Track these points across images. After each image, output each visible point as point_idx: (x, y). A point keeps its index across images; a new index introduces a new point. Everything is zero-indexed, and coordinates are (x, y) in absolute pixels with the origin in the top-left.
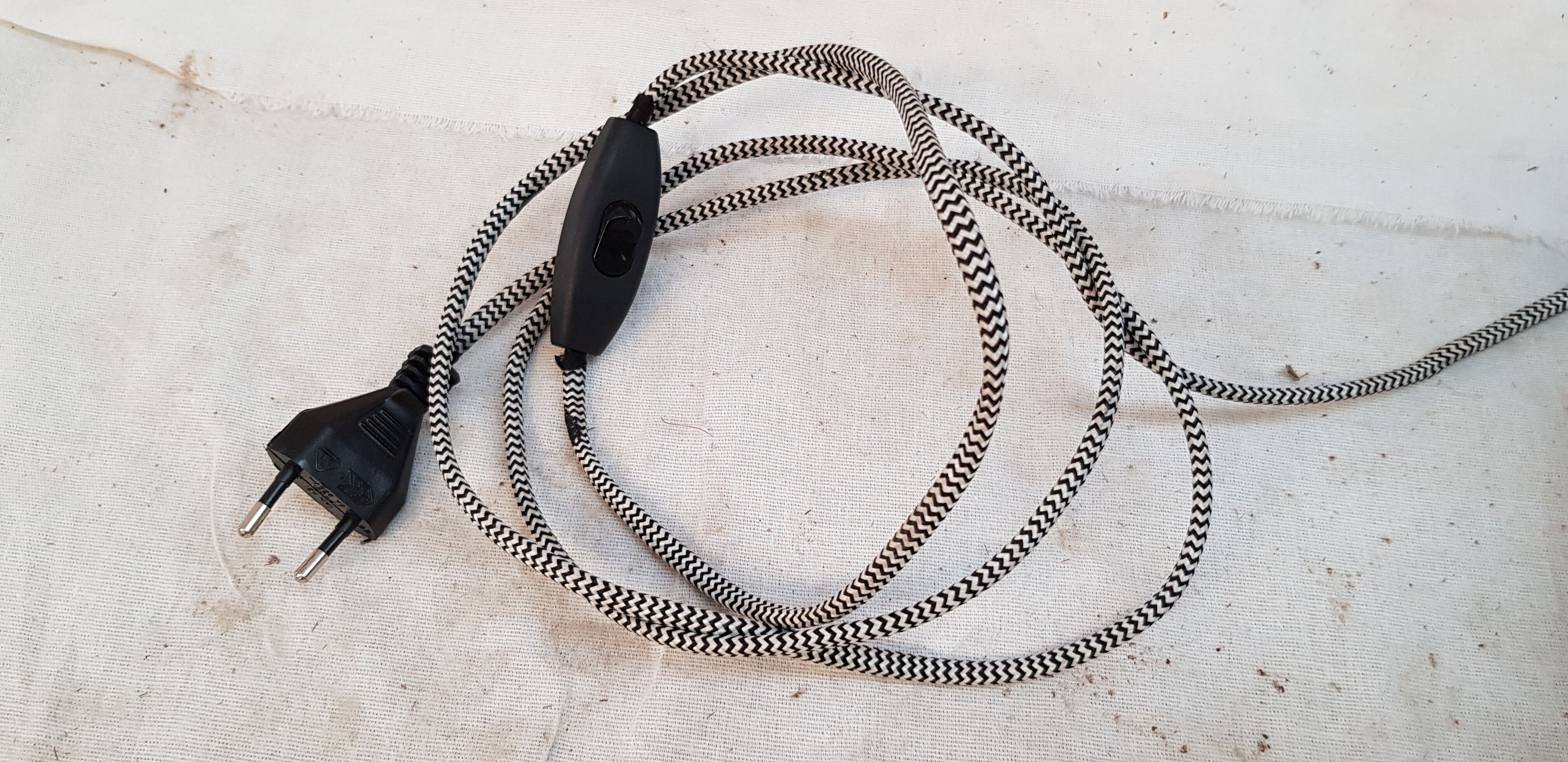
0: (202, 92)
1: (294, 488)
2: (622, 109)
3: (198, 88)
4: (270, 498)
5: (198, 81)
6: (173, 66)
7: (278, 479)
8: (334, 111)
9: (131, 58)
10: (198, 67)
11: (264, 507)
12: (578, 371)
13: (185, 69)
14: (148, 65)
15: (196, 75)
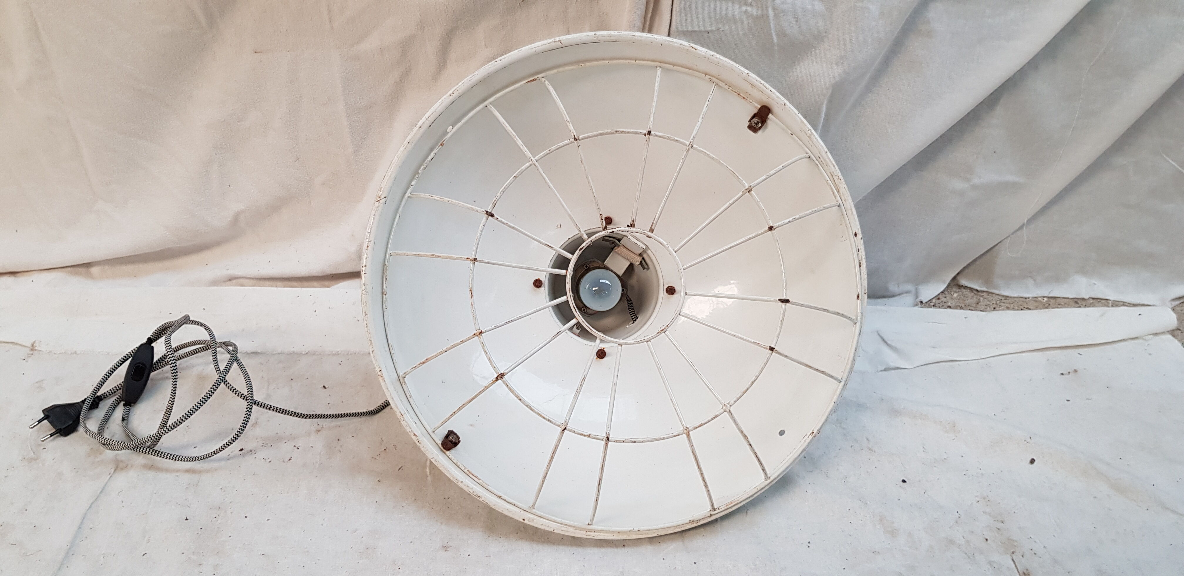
0: (36, 351)
1: (46, 421)
2: (144, 341)
3: (36, 350)
4: (40, 421)
5: (36, 348)
6: (29, 344)
7: (43, 418)
8: (75, 353)
9: (16, 344)
10: (36, 344)
11: (37, 423)
12: (127, 407)
13: (33, 345)
14: (21, 345)
15: (35, 347)
